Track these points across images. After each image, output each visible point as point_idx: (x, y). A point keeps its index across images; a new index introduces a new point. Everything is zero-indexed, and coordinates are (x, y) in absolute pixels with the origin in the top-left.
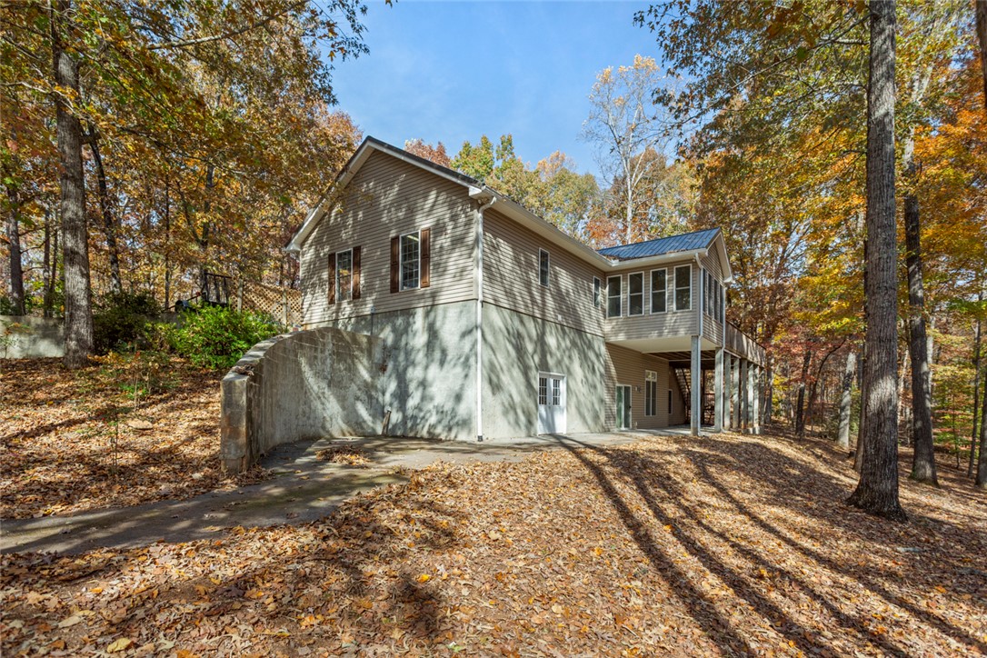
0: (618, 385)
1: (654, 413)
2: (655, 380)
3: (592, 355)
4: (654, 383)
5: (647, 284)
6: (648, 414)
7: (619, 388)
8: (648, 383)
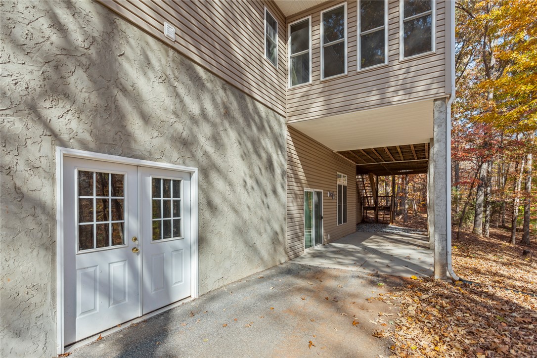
0: (306, 190)
1: (345, 221)
2: (346, 185)
3: (267, 143)
4: (345, 187)
5: (352, 22)
6: (340, 222)
7: (308, 195)
8: (340, 186)
